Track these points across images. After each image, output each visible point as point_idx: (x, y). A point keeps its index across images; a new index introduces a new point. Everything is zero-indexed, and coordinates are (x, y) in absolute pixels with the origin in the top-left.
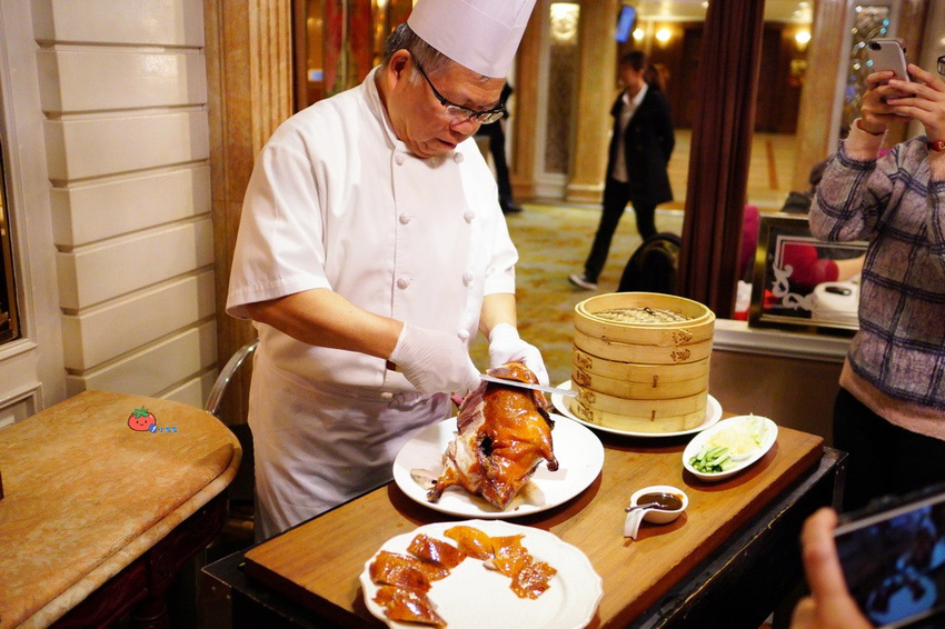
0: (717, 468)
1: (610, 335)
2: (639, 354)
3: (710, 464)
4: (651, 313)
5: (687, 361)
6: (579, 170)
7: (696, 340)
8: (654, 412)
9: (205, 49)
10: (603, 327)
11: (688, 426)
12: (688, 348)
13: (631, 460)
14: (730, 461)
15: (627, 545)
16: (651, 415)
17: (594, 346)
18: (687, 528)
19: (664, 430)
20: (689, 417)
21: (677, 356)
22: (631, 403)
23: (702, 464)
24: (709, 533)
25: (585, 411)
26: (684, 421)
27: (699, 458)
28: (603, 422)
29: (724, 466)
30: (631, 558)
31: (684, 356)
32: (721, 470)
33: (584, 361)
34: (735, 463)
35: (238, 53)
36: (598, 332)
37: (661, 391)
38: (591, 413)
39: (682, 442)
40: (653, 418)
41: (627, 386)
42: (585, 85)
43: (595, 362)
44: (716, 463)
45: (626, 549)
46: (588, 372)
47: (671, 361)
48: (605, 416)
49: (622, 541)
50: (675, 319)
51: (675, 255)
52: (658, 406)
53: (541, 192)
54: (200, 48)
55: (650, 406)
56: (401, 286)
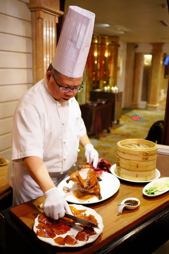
0: (153, 193)
1: (125, 152)
2: (133, 158)
3: (150, 192)
4: (139, 145)
5: (147, 160)
6: (151, 101)
7: (150, 154)
8: (137, 175)
9: (32, 69)
10: (123, 149)
11: (148, 179)
12: (148, 157)
13: (129, 189)
14: (158, 191)
15: (118, 215)
16: (136, 176)
17: (121, 154)
18: (138, 212)
19: (140, 180)
20: (148, 177)
21: (144, 159)
22: (130, 172)
23: (148, 192)
24: (144, 214)
25: (118, 173)
26: (146, 178)
27: (147, 190)
28: (123, 177)
29: (155, 193)
30: (118, 220)
31: (146, 159)
32: (154, 194)
33: (118, 159)
34: (159, 192)
35: (40, 70)
36: (122, 151)
37: (140, 169)
38: (120, 174)
39: (144, 184)
40: (137, 177)
41: (129, 166)
42: (153, 77)
43: (121, 159)
44: (152, 192)
45: (117, 217)
46: (119, 162)
47: (142, 160)
48: (124, 175)
49: (117, 214)
50: (146, 147)
51: (162, 127)
52: (139, 173)
53: (140, 106)
54: (31, 68)
55: (136, 173)
56: (64, 143)
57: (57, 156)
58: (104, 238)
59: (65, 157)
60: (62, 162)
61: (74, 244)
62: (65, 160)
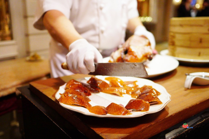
28: (180, 56)
30: (187, 94)
36: (178, 23)
40: (199, 55)
45: (185, 91)
47: (208, 32)
49: (183, 89)
52: (202, 50)
55: (198, 50)
56: (101, 9)
57: (93, 27)
58: (172, 112)
59: (103, 28)
60: (98, 35)
61: (124, 114)
62: (102, 32)
